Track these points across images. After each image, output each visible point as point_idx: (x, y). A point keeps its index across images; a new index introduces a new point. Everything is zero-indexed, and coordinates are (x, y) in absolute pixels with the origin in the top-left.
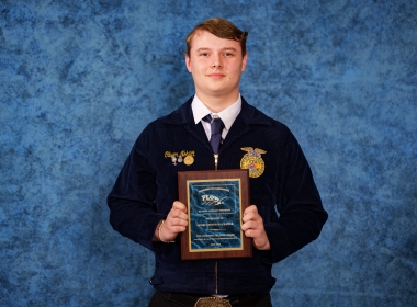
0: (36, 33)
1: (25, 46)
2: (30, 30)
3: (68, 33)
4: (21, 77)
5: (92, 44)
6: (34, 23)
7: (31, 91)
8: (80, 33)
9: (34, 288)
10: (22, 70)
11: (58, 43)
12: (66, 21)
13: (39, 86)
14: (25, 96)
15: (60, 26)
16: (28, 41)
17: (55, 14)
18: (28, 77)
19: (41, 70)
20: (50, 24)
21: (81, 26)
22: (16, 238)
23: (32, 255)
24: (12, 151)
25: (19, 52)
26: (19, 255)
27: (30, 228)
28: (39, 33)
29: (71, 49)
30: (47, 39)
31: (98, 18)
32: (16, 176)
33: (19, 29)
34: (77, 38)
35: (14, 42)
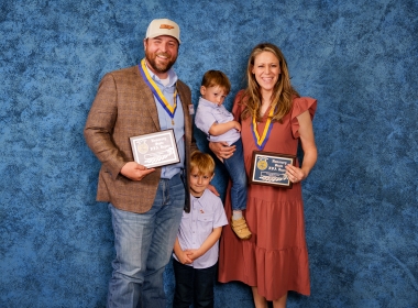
0: (77, 51)
1: (70, 60)
2: (73, 49)
3: (98, 51)
4: (68, 80)
5: (114, 57)
6: (75, 44)
7: (74, 89)
8: (106, 51)
9: (79, 218)
10: (68, 76)
11: (92, 58)
12: (96, 43)
13: (79, 85)
14: (70, 92)
15: (93, 46)
16: (72, 56)
17: (89, 38)
18: (72, 80)
19: (81, 75)
20: (86, 45)
21: (106, 46)
22: (67, 186)
23: (77, 197)
24: (63, 129)
25: (66, 63)
26: (68, 196)
27: (76, 179)
28: (79, 51)
29: (100, 61)
30: (84, 55)
31: (118, 41)
32: (65, 145)
33: (66, 48)
34: (104, 54)
35: (63, 57)
